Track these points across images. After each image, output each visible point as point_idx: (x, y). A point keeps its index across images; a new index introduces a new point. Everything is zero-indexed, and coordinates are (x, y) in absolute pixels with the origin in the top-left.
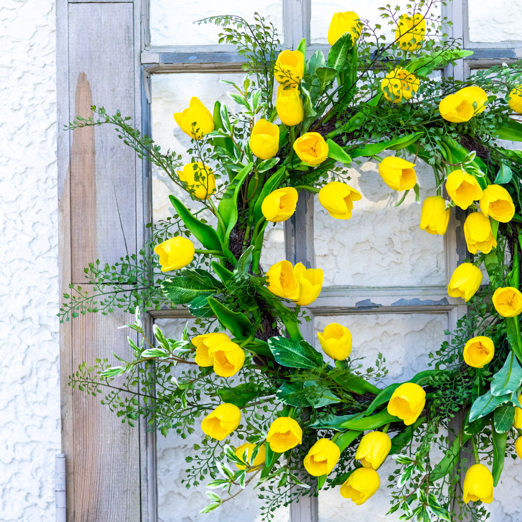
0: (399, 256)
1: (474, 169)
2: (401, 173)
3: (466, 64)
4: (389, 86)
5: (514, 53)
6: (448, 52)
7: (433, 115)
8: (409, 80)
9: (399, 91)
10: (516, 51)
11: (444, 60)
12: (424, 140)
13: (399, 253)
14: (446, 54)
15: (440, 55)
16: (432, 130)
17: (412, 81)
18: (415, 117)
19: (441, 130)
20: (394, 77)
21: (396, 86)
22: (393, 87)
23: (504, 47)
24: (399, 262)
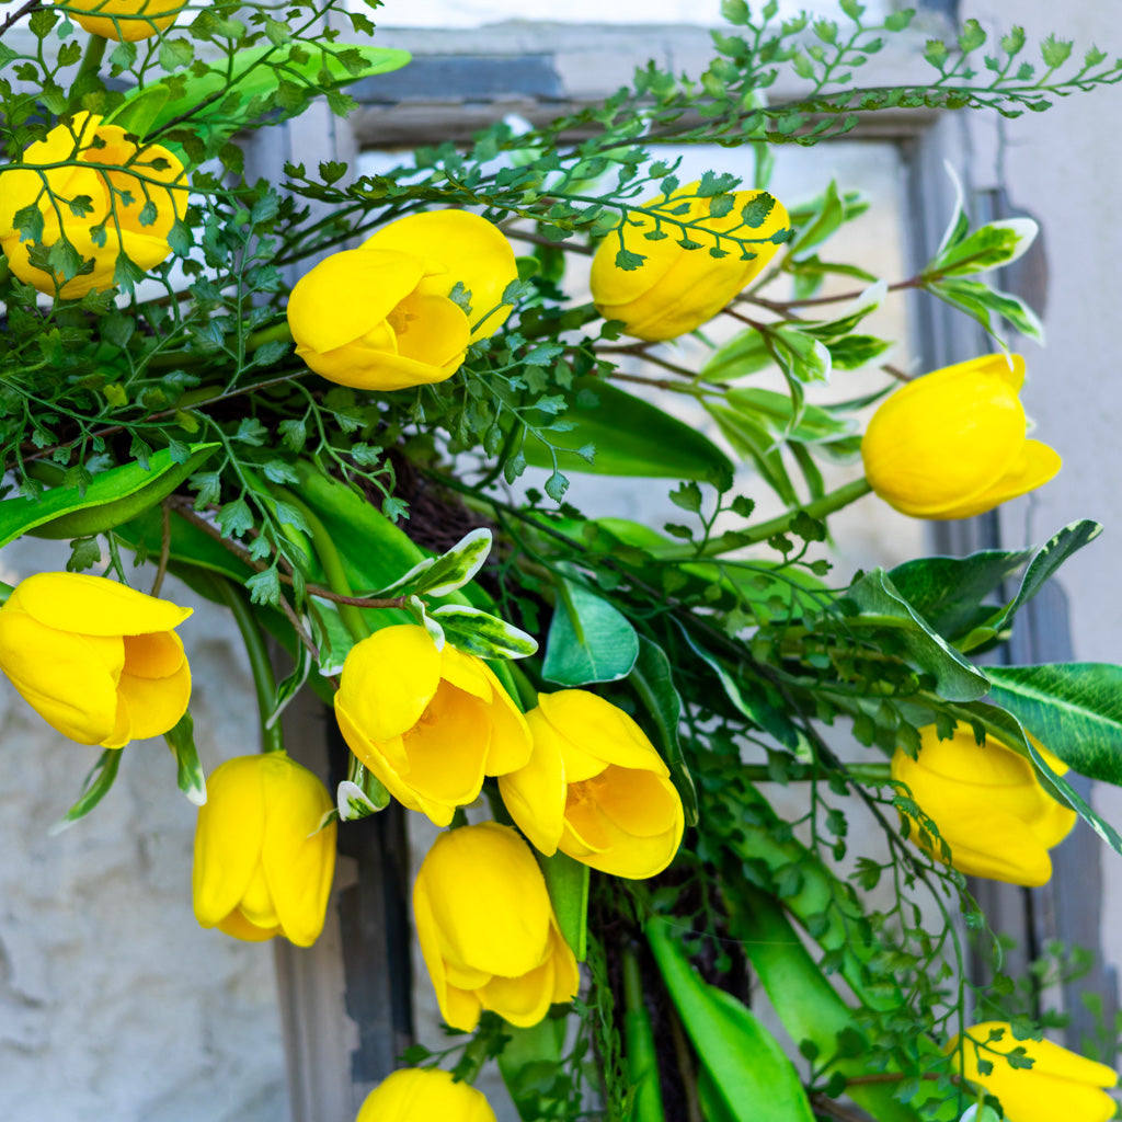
0: (34, 1018)
1: (480, 620)
2: (117, 655)
3: (342, 125)
4: (45, 204)
5: (551, 76)
6: (307, 47)
7: (249, 357)
8: (151, 173)
9: (97, 232)
10: (562, 65)
11: (284, 83)
12: (211, 485)
13: (32, 1004)
14: (295, 54)
15: (262, 60)
16: (250, 431)
17: (167, 176)
18: (156, 371)
19: (296, 431)
20: (71, 161)
21: (82, 203)
22: (65, 209)
23: (507, 45)
24: (34, 1041)
